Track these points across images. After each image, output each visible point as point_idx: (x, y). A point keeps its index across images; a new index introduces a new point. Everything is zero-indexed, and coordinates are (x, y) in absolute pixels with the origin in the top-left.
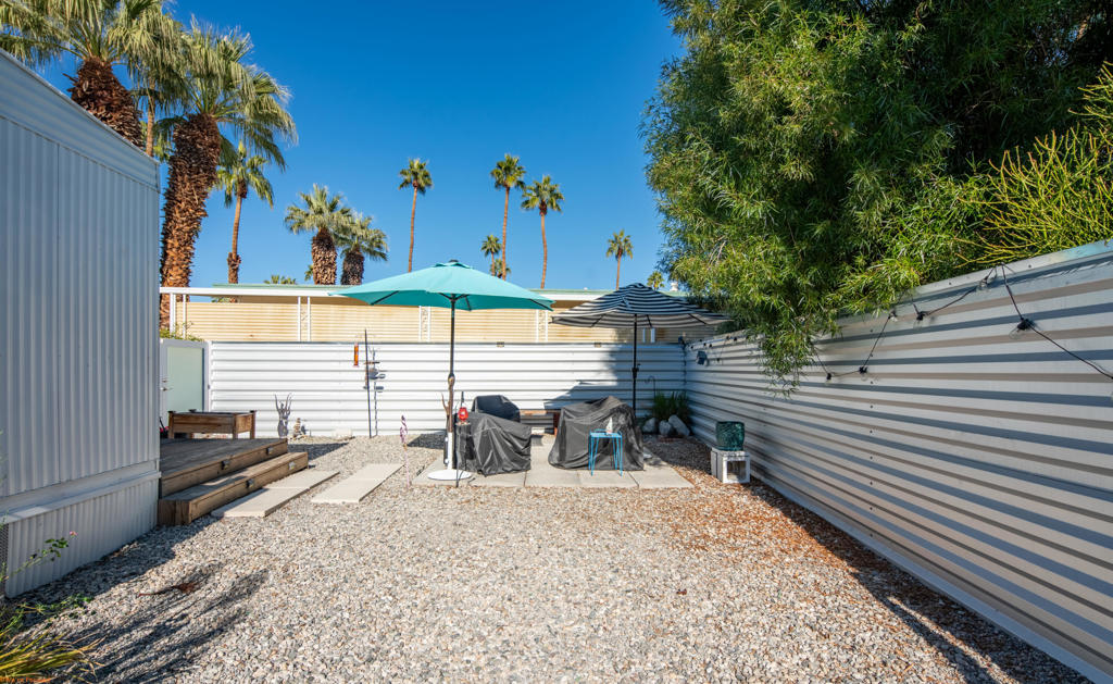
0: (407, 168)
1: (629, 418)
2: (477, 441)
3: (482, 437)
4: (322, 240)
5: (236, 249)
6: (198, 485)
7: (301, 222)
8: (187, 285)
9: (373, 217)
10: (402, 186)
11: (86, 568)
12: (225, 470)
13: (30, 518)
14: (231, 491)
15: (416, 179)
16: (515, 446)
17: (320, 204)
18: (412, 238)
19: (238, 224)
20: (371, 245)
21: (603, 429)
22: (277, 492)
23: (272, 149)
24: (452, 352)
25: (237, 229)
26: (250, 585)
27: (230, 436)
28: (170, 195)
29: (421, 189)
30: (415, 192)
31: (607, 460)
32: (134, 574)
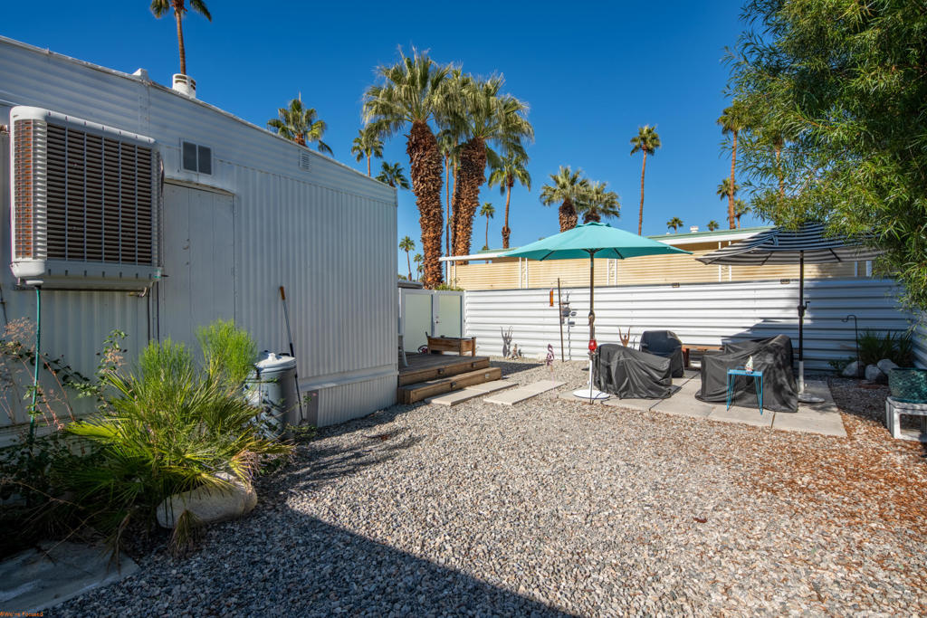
0: (637, 136)
1: (779, 358)
2: (613, 369)
3: (618, 366)
4: (565, 209)
5: (507, 224)
6: (422, 382)
7: (551, 196)
8: (468, 254)
9: (607, 183)
10: (633, 152)
11: (356, 420)
12: (440, 375)
13: (329, 388)
14: (439, 388)
15: (645, 142)
16: (652, 377)
17: (564, 180)
18: (643, 195)
19: (508, 206)
20: (605, 206)
21: (743, 367)
22: (470, 391)
23: (519, 149)
24: (592, 294)
25: (508, 210)
26: (413, 441)
27: (458, 353)
28: (458, 196)
29: (650, 151)
30: (645, 155)
31: (751, 398)
32: (369, 426)
